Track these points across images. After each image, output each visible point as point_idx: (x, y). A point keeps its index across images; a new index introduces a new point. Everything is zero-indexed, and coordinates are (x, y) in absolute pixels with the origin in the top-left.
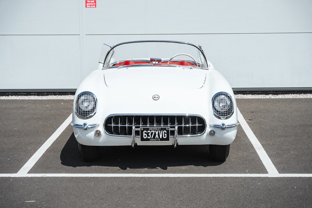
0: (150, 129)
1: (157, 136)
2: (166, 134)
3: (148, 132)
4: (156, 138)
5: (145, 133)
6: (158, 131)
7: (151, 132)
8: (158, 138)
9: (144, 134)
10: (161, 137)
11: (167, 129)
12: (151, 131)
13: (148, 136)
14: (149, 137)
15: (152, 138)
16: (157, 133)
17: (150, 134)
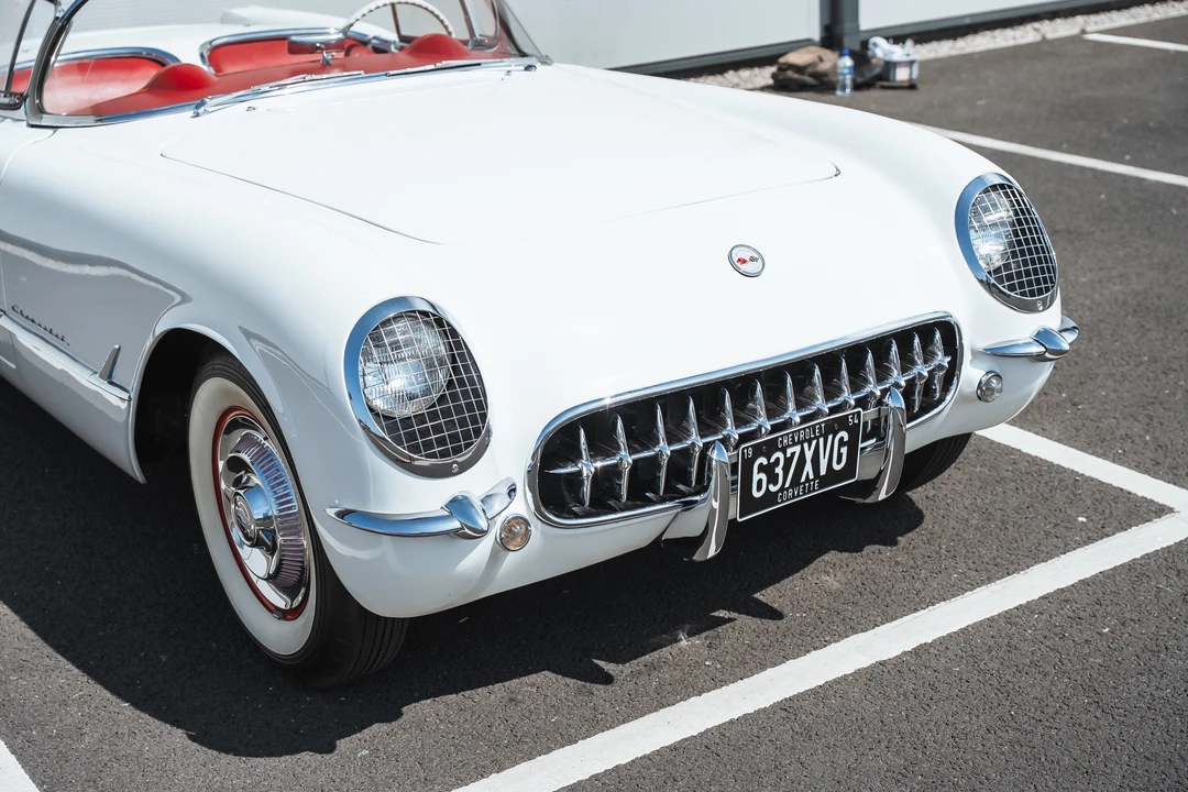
0: (782, 442)
1: (808, 468)
2: (844, 450)
3: (772, 460)
4: (803, 480)
5: (762, 468)
6: (814, 442)
7: (785, 454)
8: (811, 477)
9: (756, 476)
10: (823, 471)
11: (853, 418)
12: (784, 450)
13: (773, 479)
14: (775, 484)
15: (787, 485)
16: (809, 455)
17: (779, 470)
